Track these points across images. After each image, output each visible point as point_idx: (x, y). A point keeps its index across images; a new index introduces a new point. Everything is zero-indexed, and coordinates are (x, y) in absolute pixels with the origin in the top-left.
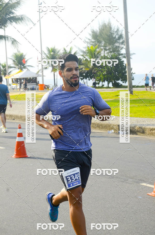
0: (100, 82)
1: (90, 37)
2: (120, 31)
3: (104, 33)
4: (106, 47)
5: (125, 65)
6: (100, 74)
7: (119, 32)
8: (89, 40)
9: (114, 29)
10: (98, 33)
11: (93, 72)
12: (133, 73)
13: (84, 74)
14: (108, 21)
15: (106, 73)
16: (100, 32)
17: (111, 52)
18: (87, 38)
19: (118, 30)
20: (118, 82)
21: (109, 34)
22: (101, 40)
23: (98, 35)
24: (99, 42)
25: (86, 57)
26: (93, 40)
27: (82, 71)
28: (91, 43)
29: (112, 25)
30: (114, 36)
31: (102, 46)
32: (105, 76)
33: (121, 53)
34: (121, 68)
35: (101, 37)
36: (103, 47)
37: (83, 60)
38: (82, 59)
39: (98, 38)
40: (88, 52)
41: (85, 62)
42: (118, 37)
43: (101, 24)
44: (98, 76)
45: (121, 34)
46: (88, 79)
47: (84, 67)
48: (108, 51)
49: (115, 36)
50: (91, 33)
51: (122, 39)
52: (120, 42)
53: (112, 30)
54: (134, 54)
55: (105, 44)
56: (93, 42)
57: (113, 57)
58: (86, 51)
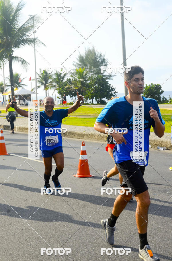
0: (88, 99)
1: (78, 61)
3: (89, 58)
4: (91, 69)
5: (109, 86)
6: (88, 92)
8: (77, 63)
9: (98, 54)
10: (84, 57)
11: (81, 90)
12: (116, 92)
13: (73, 93)
14: (92, 48)
15: (94, 91)
16: (86, 57)
17: (95, 74)
18: (75, 62)
19: (101, 55)
20: (103, 99)
21: (93, 58)
22: (87, 63)
23: (84, 59)
24: (86, 65)
25: (76, 78)
26: (80, 64)
27: (72, 89)
28: (79, 66)
29: (96, 51)
31: (88, 69)
32: (93, 94)
33: (103, 75)
34: (106, 88)
35: (87, 61)
37: (73, 80)
39: (85, 62)
40: (75, 73)
41: (75, 82)
42: (101, 61)
43: (87, 50)
44: (86, 94)
45: (103, 58)
47: (74, 86)
48: (93, 73)
49: (99, 61)
50: (78, 58)
51: (105, 63)
53: (96, 55)
54: (115, 75)
55: (90, 67)
56: (80, 65)
57: (99, 78)
58: (74, 72)
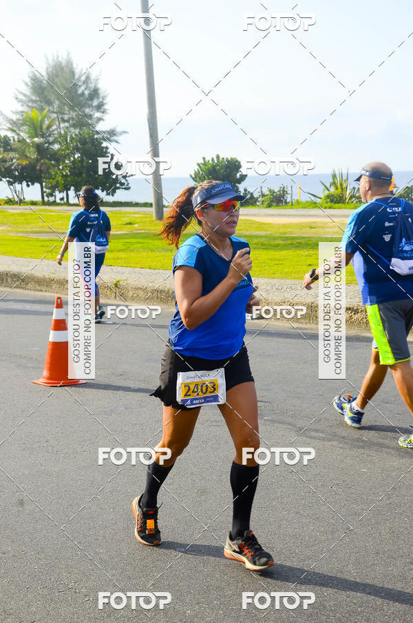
0: (54, 191)
1: (27, 91)
2: (92, 81)
4: (62, 114)
6: (56, 173)
7: (91, 83)
8: (25, 96)
9: (80, 76)
10: (45, 82)
11: (38, 168)
12: (128, 175)
13: (17, 173)
14: (65, 57)
15: (70, 172)
16: (49, 80)
17: (74, 126)
18: (20, 92)
19: (88, 78)
21: (69, 85)
22: (52, 98)
23: (45, 86)
24: (50, 103)
25: (22, 134)
26: (34, 98)
27: (13, 164)
28: (30, 104)
29: (75, 66)
30: (80, 91)
31: (54, 112)
32: (69, 179)
33: (95, 129)
35: (52, 92)
36: (56, 113)
37: (14, 140)
38: (12, 139)
39: (46, 93)
40: (21, 122)
41: (19, 144)
42: (89, 94)
43: (51, 63)
45: (95, 86)
46: (24, 183)
47: (17, 156)
48: (67, 124)
49: (83, 92)
50: (28, 80)
51: (98, 98)
52: (94, 105)
53: (76, 77)
54: (125, 132)
55: (60, 107)
56: (35, 102)
57: (84, 137)
58: (17, 120)
